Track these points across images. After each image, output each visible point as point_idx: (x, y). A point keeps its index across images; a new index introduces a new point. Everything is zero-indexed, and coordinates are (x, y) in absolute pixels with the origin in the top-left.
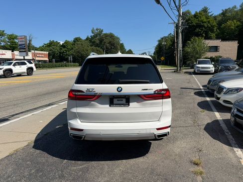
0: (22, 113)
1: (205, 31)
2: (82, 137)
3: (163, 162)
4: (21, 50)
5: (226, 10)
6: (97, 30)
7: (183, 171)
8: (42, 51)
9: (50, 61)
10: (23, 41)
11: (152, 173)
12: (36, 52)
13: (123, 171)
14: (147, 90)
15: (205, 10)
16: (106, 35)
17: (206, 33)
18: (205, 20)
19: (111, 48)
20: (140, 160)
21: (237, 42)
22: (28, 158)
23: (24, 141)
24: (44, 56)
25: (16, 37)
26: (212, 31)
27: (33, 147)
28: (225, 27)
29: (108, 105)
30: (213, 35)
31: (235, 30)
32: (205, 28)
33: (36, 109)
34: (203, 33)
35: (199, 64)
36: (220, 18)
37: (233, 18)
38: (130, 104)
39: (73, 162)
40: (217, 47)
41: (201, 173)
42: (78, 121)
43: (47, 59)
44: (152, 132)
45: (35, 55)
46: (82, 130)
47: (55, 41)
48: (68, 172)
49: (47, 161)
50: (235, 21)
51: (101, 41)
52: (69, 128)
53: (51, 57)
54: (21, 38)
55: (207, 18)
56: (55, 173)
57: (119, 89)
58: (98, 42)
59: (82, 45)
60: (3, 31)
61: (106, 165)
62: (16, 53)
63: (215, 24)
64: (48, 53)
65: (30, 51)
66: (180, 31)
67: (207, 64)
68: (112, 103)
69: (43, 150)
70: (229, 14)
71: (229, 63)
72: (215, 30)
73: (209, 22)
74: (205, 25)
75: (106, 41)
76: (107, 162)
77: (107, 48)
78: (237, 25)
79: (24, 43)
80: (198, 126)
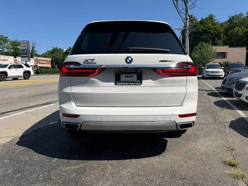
0: (14, 111)
1: (212, 38)
2: (78, 125)
3: (186, 162)
4: (23, 55)
5: (233, 17)
7: (215, 174)
8: (45, 57)
9: (53, 67)
10: (25, 46)
11: (173, 176)
12: (38, 58)
13: (132, 173)
14: (166, 61)
15: (211, 18)
17: (213, 40)
18: (212, 27)
20: (155, 159)
21: (245, 48)
22: (7, 156)
23: (8, 137)
24: (46, 63)
25: (19, 44)
26: (219, 38)
27: (17, 144)
28: (232, 33)
29: (114, 83)
30: (220, 42)
31: (243, 37)
32: (212, 35)
33: (30, 107)
34: (210, 40)
35: (207, 68)
36: (227, 25)
37: (240, 25)
38: (143, 81)
39: (66, 161)
40: (225, 53)
41: (243, 177)
42: (73, 104)
43: (50, 66)
44: (173, 119)
45: (37, 61)
46: (77, 116)
47: (58, 48)
48: (57, 173)
49: (31, 159)
50: (243, 27)
52: (61, 115)
53: (54, 63)
54: (24, 44)
55: (214, 24)
56: (39, 174)
57: (127, 60)
60: (7, 38)
61: (110, 165)
62: (19, 59)
63: (222, 30)
64: (51, 59)
65: (32, 58)
66: (187, 34)
67: (216, 68)
68: (118, 81)
69: (29, 147)
70: (235, 21)
71: (239, 67)
72: (222, 37)
73: (216, 29)
74: (212, 31)
76: (110, 161)
78: (244, 31)
79: (26, 48)
80: (221, 123)
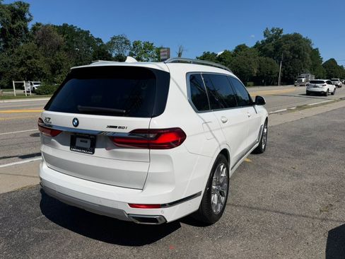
6: (273, 30)
10: (165, 55)
14: (116, 127)
16: (287, 37)
19: (294, 57)
38: (96, 150)
42: (45, 164)
47: (211, 53)
51: (277, 47)
54: (164, 52)
57: (74, 122)
58: (271, 49)
59: (246, 55)
75: (286, 46)
77: (285, 58)
